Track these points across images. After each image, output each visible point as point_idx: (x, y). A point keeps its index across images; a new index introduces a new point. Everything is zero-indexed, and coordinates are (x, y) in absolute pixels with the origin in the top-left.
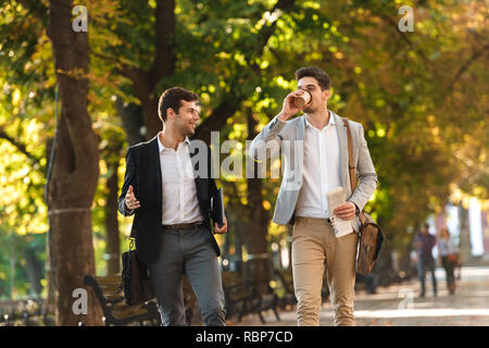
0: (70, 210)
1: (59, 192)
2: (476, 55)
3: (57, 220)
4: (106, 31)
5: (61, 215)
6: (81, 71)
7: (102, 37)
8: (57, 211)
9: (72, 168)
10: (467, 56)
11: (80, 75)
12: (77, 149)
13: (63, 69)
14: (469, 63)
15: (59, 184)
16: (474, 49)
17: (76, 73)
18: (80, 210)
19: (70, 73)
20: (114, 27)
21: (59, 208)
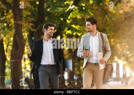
0: (16, 60)
1: (13, 55)
2: (126, 19)
3: (12, 63)
4: (27, 11)
5: (13, 62)
6: (21, 22)
7: (26, 12)
8: (12, 61)
9: (17, 49)
10: (123, 19)
11: (21, 23)
12: (19, 44)
13: (16, 21)
14: (124, 21)
15: (13, 53)
16: (125, 17)
17: (19, 22)
18: (19, 60)
19: (18, 22)
20: (29, 10)
21: (13, 60)
